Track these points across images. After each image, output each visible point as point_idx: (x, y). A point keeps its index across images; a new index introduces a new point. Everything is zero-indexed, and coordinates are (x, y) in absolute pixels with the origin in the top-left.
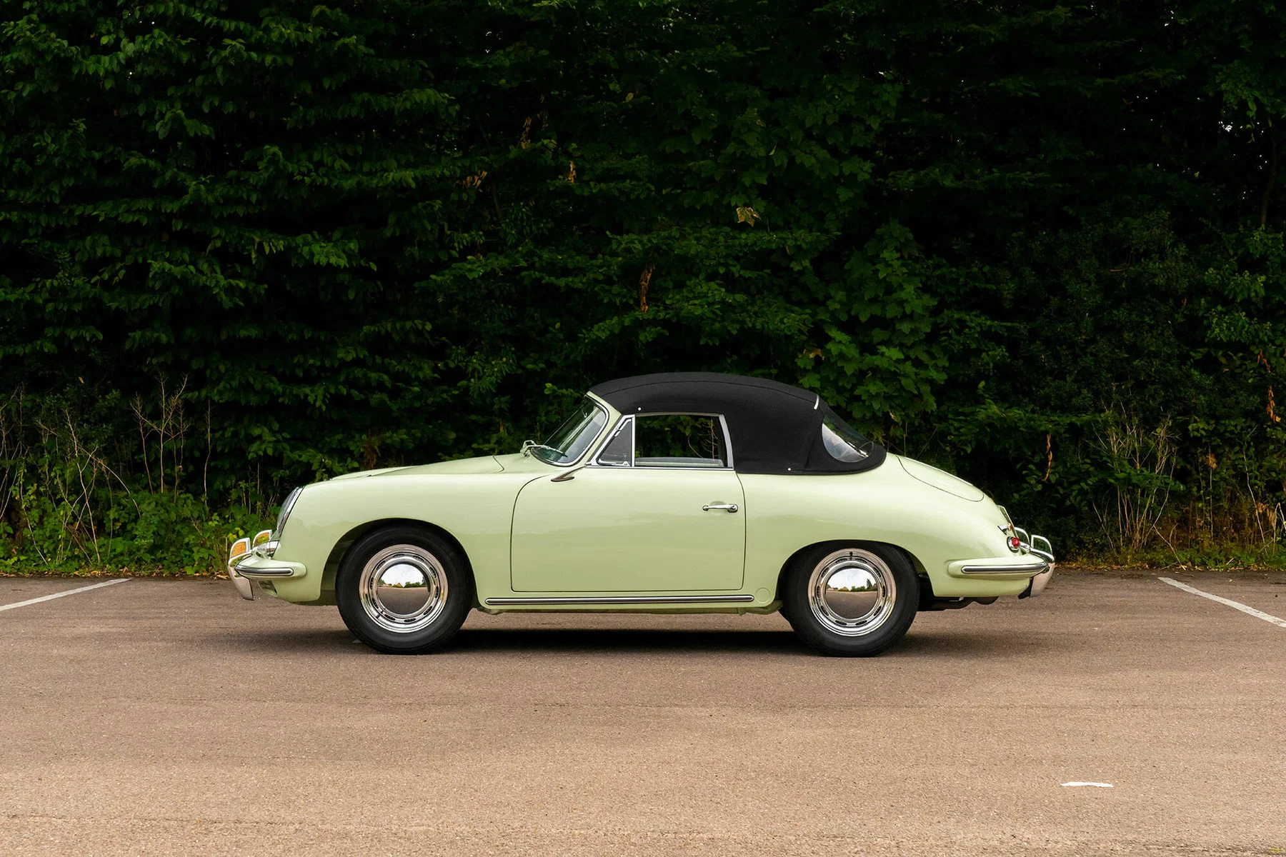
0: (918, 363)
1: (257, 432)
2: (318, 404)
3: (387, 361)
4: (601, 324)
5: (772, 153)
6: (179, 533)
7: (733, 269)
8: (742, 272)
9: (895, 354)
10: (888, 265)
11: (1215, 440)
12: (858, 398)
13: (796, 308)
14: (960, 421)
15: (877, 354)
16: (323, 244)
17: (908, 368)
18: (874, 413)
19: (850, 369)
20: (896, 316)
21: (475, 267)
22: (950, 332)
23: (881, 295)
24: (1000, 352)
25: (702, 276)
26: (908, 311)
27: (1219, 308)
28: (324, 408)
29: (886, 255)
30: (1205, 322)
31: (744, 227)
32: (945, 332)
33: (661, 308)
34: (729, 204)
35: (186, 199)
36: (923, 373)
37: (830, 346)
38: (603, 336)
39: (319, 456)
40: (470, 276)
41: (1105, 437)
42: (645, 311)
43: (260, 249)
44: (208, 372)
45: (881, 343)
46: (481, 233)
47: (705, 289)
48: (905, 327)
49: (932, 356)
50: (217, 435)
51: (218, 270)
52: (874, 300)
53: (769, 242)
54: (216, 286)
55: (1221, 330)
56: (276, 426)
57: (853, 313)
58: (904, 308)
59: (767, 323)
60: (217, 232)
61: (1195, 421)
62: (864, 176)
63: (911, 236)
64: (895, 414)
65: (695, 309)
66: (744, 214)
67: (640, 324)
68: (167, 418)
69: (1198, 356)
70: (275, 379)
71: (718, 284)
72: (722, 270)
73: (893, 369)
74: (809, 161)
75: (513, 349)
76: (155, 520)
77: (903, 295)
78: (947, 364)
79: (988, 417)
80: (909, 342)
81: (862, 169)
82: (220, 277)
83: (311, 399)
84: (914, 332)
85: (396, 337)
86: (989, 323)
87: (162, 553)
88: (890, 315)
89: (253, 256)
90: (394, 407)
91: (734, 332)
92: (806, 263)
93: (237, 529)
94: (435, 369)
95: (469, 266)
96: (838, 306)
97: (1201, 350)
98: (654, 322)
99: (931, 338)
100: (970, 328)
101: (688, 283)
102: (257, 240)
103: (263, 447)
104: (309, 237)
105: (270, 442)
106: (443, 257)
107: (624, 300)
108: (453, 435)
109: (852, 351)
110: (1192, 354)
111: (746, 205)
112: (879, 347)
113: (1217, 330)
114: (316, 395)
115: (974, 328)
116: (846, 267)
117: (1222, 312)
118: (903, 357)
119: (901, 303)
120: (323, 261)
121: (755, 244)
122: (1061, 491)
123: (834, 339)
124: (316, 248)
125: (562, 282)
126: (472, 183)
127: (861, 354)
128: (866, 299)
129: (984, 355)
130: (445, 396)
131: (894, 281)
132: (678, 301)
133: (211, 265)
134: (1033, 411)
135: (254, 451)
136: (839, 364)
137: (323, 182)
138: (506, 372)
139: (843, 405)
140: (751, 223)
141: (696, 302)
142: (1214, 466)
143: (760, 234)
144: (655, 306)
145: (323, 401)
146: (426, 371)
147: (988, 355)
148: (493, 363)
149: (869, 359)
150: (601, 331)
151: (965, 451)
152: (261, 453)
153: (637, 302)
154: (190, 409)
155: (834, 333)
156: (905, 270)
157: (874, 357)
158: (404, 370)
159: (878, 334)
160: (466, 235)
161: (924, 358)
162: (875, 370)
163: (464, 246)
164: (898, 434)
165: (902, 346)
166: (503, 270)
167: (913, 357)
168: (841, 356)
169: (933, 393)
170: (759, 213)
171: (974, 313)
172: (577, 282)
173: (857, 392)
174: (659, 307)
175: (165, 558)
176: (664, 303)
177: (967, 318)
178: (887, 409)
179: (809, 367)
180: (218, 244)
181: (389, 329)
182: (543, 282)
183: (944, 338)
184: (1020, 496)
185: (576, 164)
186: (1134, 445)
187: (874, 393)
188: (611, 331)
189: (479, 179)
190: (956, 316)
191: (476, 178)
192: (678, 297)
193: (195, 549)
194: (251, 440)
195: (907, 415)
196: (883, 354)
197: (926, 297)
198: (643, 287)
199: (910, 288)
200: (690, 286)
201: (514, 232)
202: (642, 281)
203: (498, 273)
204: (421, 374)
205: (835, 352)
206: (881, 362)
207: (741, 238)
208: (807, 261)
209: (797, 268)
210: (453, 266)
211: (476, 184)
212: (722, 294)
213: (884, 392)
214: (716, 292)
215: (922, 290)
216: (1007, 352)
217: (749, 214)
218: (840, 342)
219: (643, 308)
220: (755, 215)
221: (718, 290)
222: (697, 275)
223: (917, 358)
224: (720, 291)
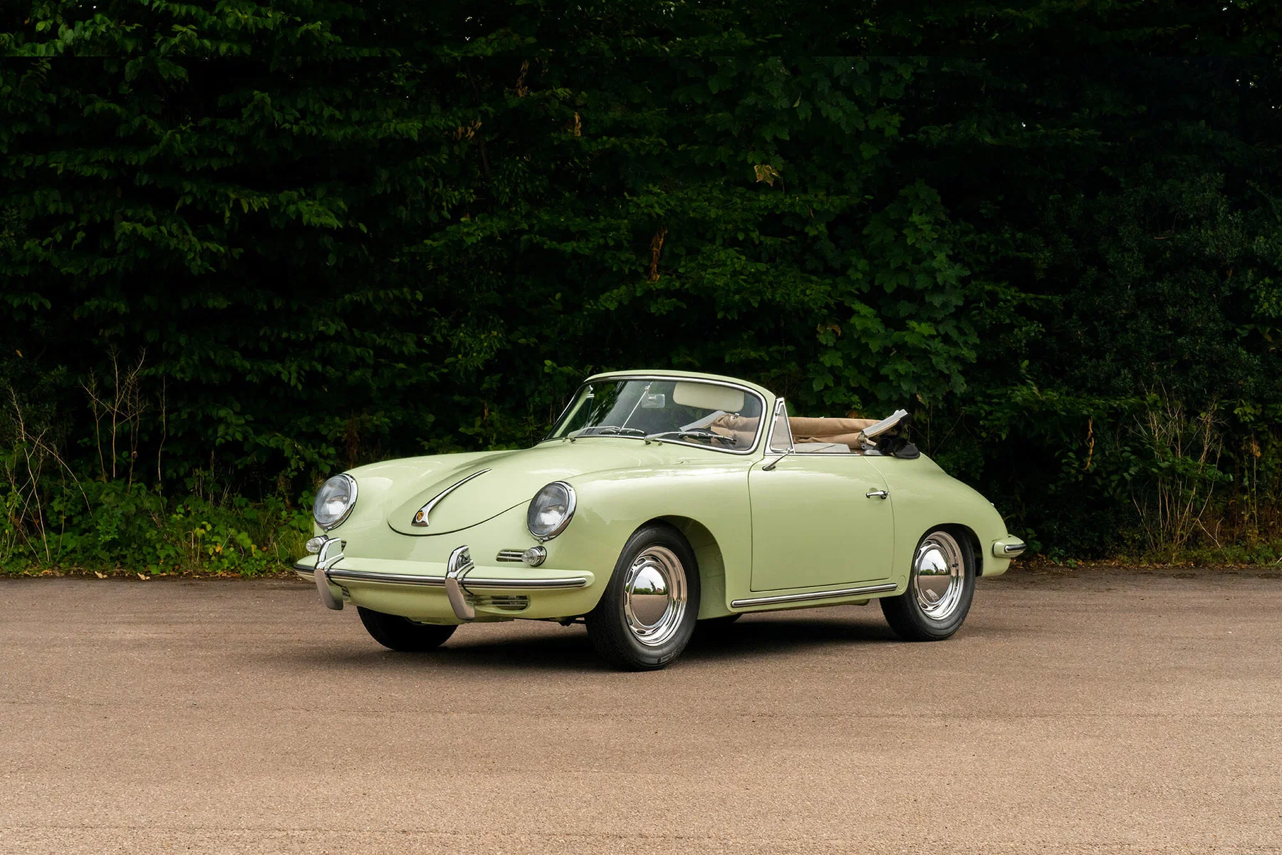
0: (946, 339)
1: (222, 413)
2: (293, 382)
3: (366, 334)
4: (608, 294)
5: (796, 105)
6: (140, 528)
7: (753, 235)
8: (762, 238)
9: (926, 329)
10: (917, 229)
11: (1262, 426)
12: (885, 378)
13: (814, 278)
14: (990, 404)
15: (908, 329)
16: (310, 203)
17: (937, 345)
18: (901, 394)
19: (875, 346)
20: (927, 288)
21: (472, 230)
22: (981, 305)
23: (909, 263)
24: (1034, 328)
25: (719, 241)
26: (940, 281)
27: (1267, 280)
28: (300, 387)
29: (915, 218)
30: (1252, 296)
31: (762, 186)
32: (977, 305)
33: (674, 276)
34: (745, 161)
35: (155, 150)
36: (954, 352)
37: (854, 320)
38: (612, 307)
39: (288, 441)
40: (470, 241)
41: (1144, 422)
42: (657, 280)
43: (237, 207)
44: (164, 346)
45: (911, 317)
46: (472, 191)
47: (723, 256)
48: (937, 301)
49: (962, 332)
50: (173, 416)
51: (190, 232)
52: (902, 269)
53: (792, 205)
54: (190, 250)
55: (1271, 305)
56: (237, 407)
57: (877, 283)
58: (935, 278)
59: (788, 295)
60: (188, 187)
61: (1242, 405)
62: (891, 132)
63: (939, 199)
64: (922, 396)
65: (715, 278)
66: (763, 173)
67: (651, 294)
68: (120, 397)
69: (1245, 334)
70: (237, 353)
71: (736, 251)
72: (741, 237)
73: (924, 346)
74: (834, 114)
75: (502, 321)
76: (118, 512)
77: (935, 264)
78: (978, 341)
79: (1026, 400)
80: (939, 316)
81: (889, 124)
82: (194, 239)
83: (284, 377)
84: (945, 305)
85: (379, 308)
86: (1023, 295)
87: (121, 550)
88: (919, 286)
89: (228, 214)
90: (374, 386)
91: (756, 306)
92: (822, 227)
93: (204, 523)
94: (420, 343)
95: (466, 230)
96: (860, 276)
97: (1247, 326)
98: (668, 293)
99: (959, 313)
100: (1006, 301)
101: (704, 249)
102: (233, 196)
103: (230, 431)
104: (295, 195)
105: (238, 426)
106: (434, 218)
107: (633, 268)
108: (431, 418)
109: (876, 326)
110: (1238, 330)
111: (764, 163)
112: (908, 322)
113: (1266, 305)
114: (290, 373)
115: (1009, 301)
116: (865, 232)
117: (1269, 285)
118: (935, 333)
119: (932, 273)
120: (315, 221)
121: (777, 206)
122: (1100, 482)
123: (859, 312)
124: (302, 206)
125: (569, 247)
126: (464, 134)
127: (886, 330)
128: (892, 267)
129: (1017, 330)
130: (432, 374)
131: (924, 247)
132: (693, 269)
133: (181, 226)
134: (1068, 394)
135: (221, 434)
136: (863, 341)
137: (312, 132)
138: (497, 347)
139: (866, 385)
140: (771, 182)
141: (716, 270)
142: (1259, 454)
143: (781, 195)
144: (666, 274)
145: (299, 379)
146: (410, 347)
147: (1021, 330)
148: (483, 337)
149: (896, 335)
150: (610, 301)
151: (1000, 437)
152: (229, 438)
153: (648, 270)
154: (147, 387)
155: (859, 307)
156: (935, 236)
157: (904, 333)
158: (385, 344)
159: (904, 308)
160: (456, 193)
161: (954, 334)
162: (901, 348)
163: (453, 205)
164: (923, 417)
165: (932, 321)
166: (502, 233)
167: (942, 333)
168: (865, 332)
169: (962, 373)
170: (778, 171)
171: (1004, 284)
172: (584, 248)
173: (884, 371)
174: (671, 275)
175: (125, 557)
176: (676, 271)
177: (998, 289)
178: (915, 390)
179: (830, 344)
180: (189, 201)
181: (371, 299)
182: (545, 247)
183: (974, 312)
184: (1057, 487)
185: (581, 115)
186: (1175, 431)
187: (903, 372)
188: (620, 303)
189: (473, 130)
190: (988, 288)
191: (469, 129)
192: (693, 265)
193: (158, 546)
194: (211, 422)
195: (935, 398)
196: (913, 330)
197: (958, 267)
198: (655, 253)
199: (941, 256)
200: (706, 253)
201: (508, 190)
202: (653, 246)
203: (497, 237)
204: (405, 349)
205: (859, 328)
206: (910, 339)
207: (759, 200)
208: (823, 225)
209: (813, 233)
210: (448, 228)
211: (469, 136)
212: (743, 262)
213: (913, 372)
214: (736, 260)
215: (953, 259)
216: (1042, 327)
217: (768, 173)
218: (865, 316)
219: (654, 277)
220: (774, 174)
221: (738, 258)
222: (712, 241)
223: (946, 334)
224: (740, 259)
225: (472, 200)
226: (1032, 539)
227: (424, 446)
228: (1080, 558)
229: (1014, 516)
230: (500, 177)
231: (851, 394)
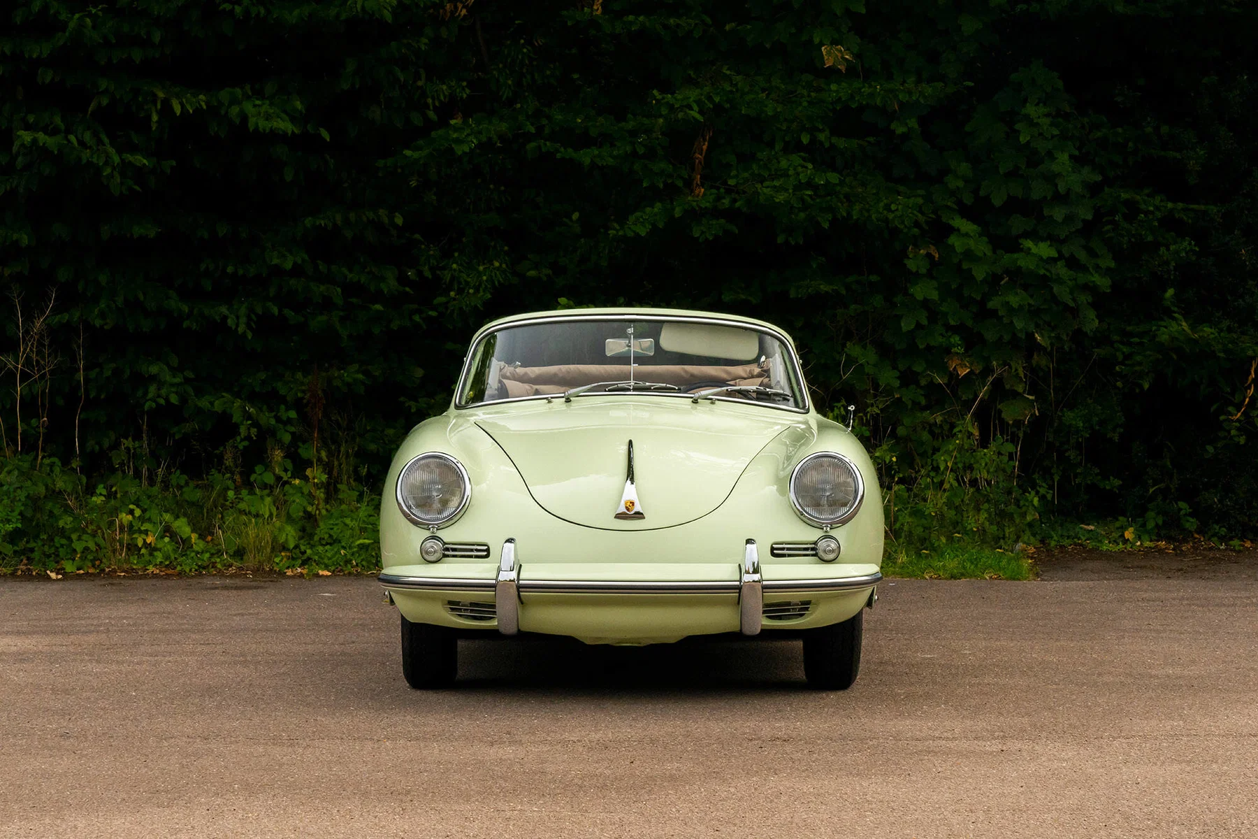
0: (1072, 263)
1: (154, 369)
2: (240, 330)
3: (334, 268)
4: (638, 214)
6: (51, 514)
7: (821, 137)
8: (834, 140)
9: (1044, 250)
10: (1032, 123)
12: (994, 313)
13: (901, 188)
14: (1130, 344)
15: (1022, 250)
16: (258, 102)
17: (1061, 270)
18: (1014, 334)
19: (980, 273)
20: (1045, 198)
21: (464, 136)
22: (1117, 218)
23: (1023, 167)
24: (1185, 246)
25: (779, 146)
26: (1062, 189)
28: (250, 336)
29: (1030, 110)
31: (832, 73)
32: (1111, 218)
33: (722, 190)
34: (811, 41)
35: (61, 39)
36: (1082, 278)
37: (953, 240)
38: (644, 231)
39: (238, 403)
40: (460, 150)
42: (701, 196)
43: (166, 108)
44: (80, 287)
45: (1026, 235)
46: (465, 84)
47: (784, 164)
48: (1058, 213)
49: (1092, 253)
50: (93, 374)
51: (106, 140)
52: (1013, 174)
53: (871, 95)
54: (106, 163)
56: (175, 361)
57: (982, 193)
58: (1056, 185)
59: (868, 211)
60: (103, 84)
63: (1060, 84)
64: (1042, 336)
65: (774, 193)
66: (832, 55)
67: (694, 215)
68: (25, 349)
70: (172, 293)
71: (800, 156)
72: (805, 139)
73: (1042, 272)
75: (506, 248)
76: (22, 495)
77: (1055, 168)
78: (1113, 265)
79: (1173, 339)
80: (1062, 233)
82: (112, 151)
83: (231, 322)
84: (1069, 219)
85: (349, 234)
86: (1170, 205)
87: (28, 542)
88: (1036, 195)
89: (155, 118)
90: (344, 334)
91: (826, 225)
92: (913, 123)
93: (132, 507)
94: (402, 279)
95: (455, 136)
96: (960, 184)
98: (716, 213)
99: (1088, 229)
100: (1147, 213)
101: (759, 155)
102: (161, 95)
103: (163, 392)
104: (238, 91)
105: (172, 385)
106: (417, 119)
107: (670, 181)
108: (419, 373)
109: (982, 247)
111: (834, 42)
112: (1021, 241)
114: (237, 317)
115: (1152, 213)
116: (968, 128)
118: (1056, 255)
119: (1051, 178)
120: (264, 125)
121: (852, 97)
123: (958, 230)
124: (248, 107)
125: (586, 157)
126: (452, 13)
127: (994, 252)
128: (1001, 172)
129: (1163, 249)
130: (417, 318)
131: (1042, 146)
132: (746, 180)
133: (95, 135)
134: (1230, 330)
135: (152, 397)
136: (965, 266)
137: (259, 13)
138: (499, 282)
139: (970, 323)
140: (842, 68)
141: (776, 183)
143: (856, 85)
144: (712, 187)
145: (248, 326)
146: (390, 284)
147: (1168, 249)
148: (481, 268)
149: (1007, 258)
150: (639, 225)
151: (1141, 387)
152: (162, 401)
153: (689, 183)
154: (59, 338)
155: (958, 222)
156: (1056, 132)
157: (1016, 256)
158: (359, 281)
159: (1018, 224)
160: (445, 87)
161: (1082, 256)
162: (1016, 275)
163: (440, 101)
164: (1043, 362)
165: (1053, 239)
166: (502, 137)
167: (1067, 255)
168: (968, 255)
169: (1094, 305)
170: (852, 53)
171: (1146, 191)
172: (607, 156)
173: (990, 305)
174: (718, 188)
175: (32, 550)
176: (725, 183)
177: (1138, 197)
178: (1032, 328)
179: (923, 271)
180: (105, 101)
181: (339, 223)
182: (559, 156)
183: (1106, 228)
184: (1215, 448)
187: (1015, 305)
188: (654, 225)
189: (463, 7)
190: (1124, 196)
191: (460, 6)
192: (746, 175)
193: (74, 537)
194: (143, 380)
195: (1058, 338)
196: (1028, 252)
197: (1086, 170)
198: (697, 161)
199: (1063, 157)
200: (762, 160)
201: (510, 82)
202: (695, 153)
203: (496, 143)
204: (383, 286)
205: (959, 249)
206: (1023, 262)
207: (830, 90)
208: (914, 120)
209: (900, 130)
210: (433, 134)
211: (459, 15)
212: (809, 172)
213: (1029, 304)
214: (800, 169)
215: (1079, 161)
216: (1195, 245)
217: (839, 55)
218: (967, 235)
219: (697, 192)
220: (847, 57)
221: (803, 166)
222: (771, 145)
223: (1072, 256)
224: (806, 167)
225: (465, 96)
226: (1185, 515)
227: (410, 407)
228: (1248, 539)
229: (1162, 485)
230: (501, 66)
231: (950, 334)
